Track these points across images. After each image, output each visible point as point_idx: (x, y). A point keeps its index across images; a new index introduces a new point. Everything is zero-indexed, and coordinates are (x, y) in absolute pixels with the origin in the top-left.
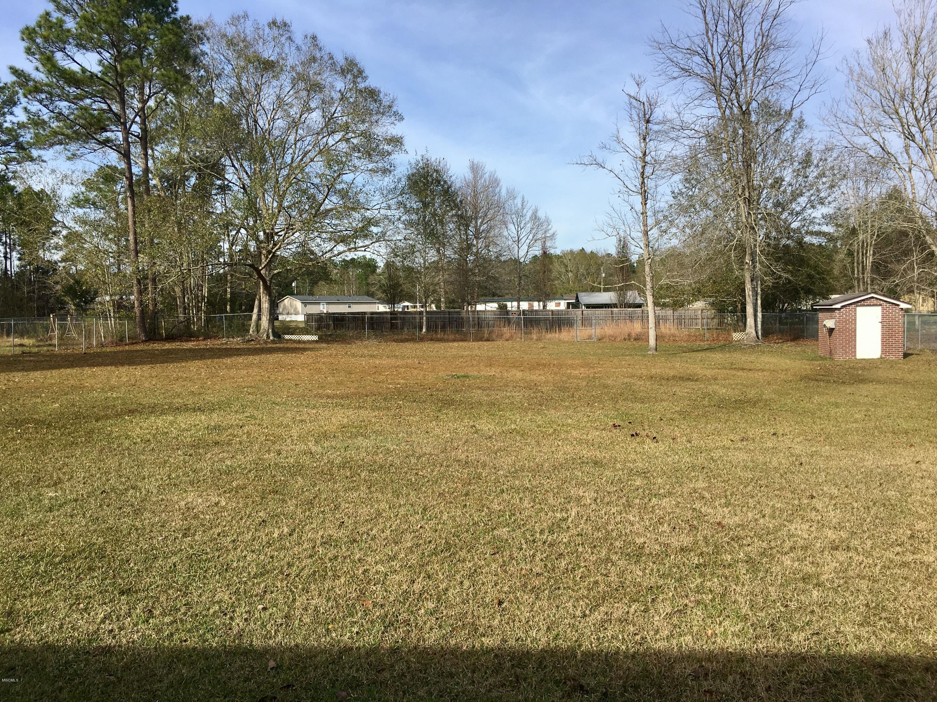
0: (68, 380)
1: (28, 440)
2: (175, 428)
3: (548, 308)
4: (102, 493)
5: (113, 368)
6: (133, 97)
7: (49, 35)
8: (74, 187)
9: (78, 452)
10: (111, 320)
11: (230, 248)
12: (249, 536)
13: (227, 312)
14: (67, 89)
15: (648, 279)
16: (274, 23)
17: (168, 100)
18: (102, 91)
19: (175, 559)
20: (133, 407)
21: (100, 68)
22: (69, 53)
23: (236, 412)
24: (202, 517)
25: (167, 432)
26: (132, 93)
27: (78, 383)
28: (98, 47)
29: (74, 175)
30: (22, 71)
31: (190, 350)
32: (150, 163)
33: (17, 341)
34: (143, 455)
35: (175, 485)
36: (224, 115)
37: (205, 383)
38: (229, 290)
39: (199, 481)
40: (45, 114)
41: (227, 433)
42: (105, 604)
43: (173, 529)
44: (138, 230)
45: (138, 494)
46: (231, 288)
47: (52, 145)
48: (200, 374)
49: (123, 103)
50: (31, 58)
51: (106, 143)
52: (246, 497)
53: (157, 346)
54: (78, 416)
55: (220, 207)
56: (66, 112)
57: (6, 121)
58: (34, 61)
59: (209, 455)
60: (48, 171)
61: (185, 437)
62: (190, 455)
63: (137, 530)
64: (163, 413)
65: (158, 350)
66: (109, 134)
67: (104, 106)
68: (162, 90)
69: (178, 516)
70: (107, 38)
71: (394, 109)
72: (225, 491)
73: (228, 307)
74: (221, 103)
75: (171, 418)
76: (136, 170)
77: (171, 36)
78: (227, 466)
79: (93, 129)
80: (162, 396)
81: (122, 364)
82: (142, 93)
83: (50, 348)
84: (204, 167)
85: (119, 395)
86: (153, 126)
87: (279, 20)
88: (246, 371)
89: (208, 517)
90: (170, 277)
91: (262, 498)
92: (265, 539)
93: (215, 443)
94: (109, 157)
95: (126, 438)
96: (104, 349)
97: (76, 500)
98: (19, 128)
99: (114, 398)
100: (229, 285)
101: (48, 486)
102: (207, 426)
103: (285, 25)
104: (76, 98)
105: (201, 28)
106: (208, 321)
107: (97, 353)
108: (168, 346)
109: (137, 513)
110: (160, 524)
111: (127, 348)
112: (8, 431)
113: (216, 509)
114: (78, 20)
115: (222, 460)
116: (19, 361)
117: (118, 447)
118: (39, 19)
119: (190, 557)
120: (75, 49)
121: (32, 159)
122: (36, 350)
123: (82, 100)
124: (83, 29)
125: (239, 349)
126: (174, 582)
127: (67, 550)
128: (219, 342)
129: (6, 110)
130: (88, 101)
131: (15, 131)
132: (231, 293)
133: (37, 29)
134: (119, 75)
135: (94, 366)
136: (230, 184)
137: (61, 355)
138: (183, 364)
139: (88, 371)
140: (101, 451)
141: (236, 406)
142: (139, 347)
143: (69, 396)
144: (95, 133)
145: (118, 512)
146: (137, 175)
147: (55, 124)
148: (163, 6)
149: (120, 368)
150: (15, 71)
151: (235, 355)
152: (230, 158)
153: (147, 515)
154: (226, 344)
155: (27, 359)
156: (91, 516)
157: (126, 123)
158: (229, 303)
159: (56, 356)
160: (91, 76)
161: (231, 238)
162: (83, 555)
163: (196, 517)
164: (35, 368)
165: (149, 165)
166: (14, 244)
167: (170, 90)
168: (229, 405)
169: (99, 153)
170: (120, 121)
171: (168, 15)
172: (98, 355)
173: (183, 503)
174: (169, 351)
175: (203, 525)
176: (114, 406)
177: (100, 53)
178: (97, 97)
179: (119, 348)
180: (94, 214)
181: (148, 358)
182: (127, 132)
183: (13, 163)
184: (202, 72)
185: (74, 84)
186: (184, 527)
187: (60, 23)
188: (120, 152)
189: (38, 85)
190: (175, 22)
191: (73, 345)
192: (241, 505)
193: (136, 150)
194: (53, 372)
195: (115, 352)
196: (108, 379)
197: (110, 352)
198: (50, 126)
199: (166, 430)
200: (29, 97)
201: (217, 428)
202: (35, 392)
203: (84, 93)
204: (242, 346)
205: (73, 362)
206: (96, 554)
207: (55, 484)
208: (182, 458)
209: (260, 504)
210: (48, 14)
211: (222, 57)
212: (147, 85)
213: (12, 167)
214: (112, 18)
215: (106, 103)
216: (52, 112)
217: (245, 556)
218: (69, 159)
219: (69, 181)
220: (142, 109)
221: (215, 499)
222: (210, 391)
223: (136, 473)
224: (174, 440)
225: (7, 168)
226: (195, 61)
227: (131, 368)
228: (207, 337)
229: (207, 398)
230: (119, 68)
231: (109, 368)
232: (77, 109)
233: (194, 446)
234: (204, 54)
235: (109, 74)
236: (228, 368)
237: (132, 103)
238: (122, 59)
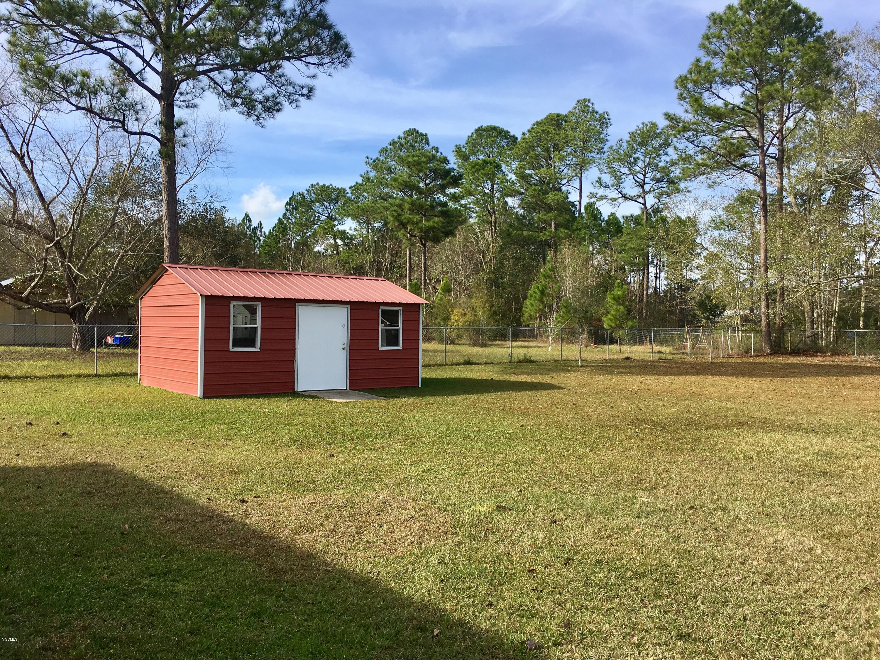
0: (691, 386)
1: (642, 440)
2: (782, 449)
4: (690, 508)
5: (734, 379)
6: (771, 121)
7: (698, 79)
8: (712, 211)
9: (680, 459)
10: (738, 333)
11: (866, 262)
12: (842, 606)
13: (859, 328)
14: (711, 123)
17: (807, 119)
18: (743, 121)
19: (747, 610)
20: (745, 419)
21: (743, 99)
22: (714, 91)
23: (855, 439)
24: (790, 563)
25: (773, 452)
26: (772, 117)
27: (699, 390)
28: (740, 80)
29: (713, 201)
30: (674, 115)
31: (815, 366)
32: (785, 181)
33: (657, 348)
34: (742, 473)
35: (767, 515)
36: (866, 122)
37: (825, 402)
38: (863, 305)
39: (796, 516)
40: (691, 150)
41: (839, 463)
42: (659, 644)
43: (753, 570)
44: (769, 247)
45: (726, 517)
46: (866, 302)
47: (696, 177)
48: (821, 392)
49: (762, 127)
50: (682, 102)
51: (743, 168)
52: (849, 549)
53: (781, 360)
54: (691, 422)
55: (856, 218)
56: (709, 145)
57: (661, 162)
58: (685, 104)
59: (813, 486)
60: (691, 199)
61: (790, 461)
62: (792, 483)
63: (714, 560)
64: (772, 430)
65: (781, 363)
66: (747, 159)
67: (745, 134)
68: (802, 109)
69: (762, 556)
70: (750, 70)
72: (824, 535)
73: (861, 323)
74: (865, 111)
75: (781, 436)
76: (770, 190)
77: (812, 54)
78: (832, 504)
79: (732, 157)
80: (775, 412)
81: (743, 375)
82: (781, 116)
83: (683, 356)
84: (841, 178)
85: (733, 406)
86: (791, 146)
88: (875, 393)
89: (796, 565)
90: (798, 291)
91: (870, 556)
92: (864, 616)
93: (824, 473)
94: (746, 181)
95: (729, 452)
96: (730, 360)
97: (664, 511)
98: (671, 166)
99: (727, 408)
100: (863, 299)
101: (644, 490)
102: (817, 451)
104: (719, 130)
105: (845, 39)
106: (838, 336)
107: (723, 363)
108: (792, 360)
109: (720, 539)
110: (740, 560)
111: (751, 360)
112: (628, 429)
113: (808, 557)
114: (725, 59)
115: (827, 495)
116: (655, 366)
117: (720, 460)
118: (691, 67)
119: (764, 613)
120: (720, 87)
121: (679, 191)
122: (670, 357)
123: (723, 131)
124: (728, 67)
125: (870, 367)
126: (740, 641)
127: (642, 564)
128: (848, 359)
129: (661, 152)
130: (730, 132)
131: (667, 168)
132: (865, 308)
133: (688, 76)
134: (760, 102)
135: (717, 375)
136: (871, 193)
137: (690, 363)
138: (805, 380)
139: (710, 379)
140: (701, 462)
141: (856, 432)
142: (762, 360)
143: (687, 402)
144: (734, 160)
145: (700, 534)
146: (771, 195)
147: (699, 158)
148: (807, 28)
149: (741, 379)
150: (668, 116)
151: (865, 374)
152: (871, 166)
153: (730, 544)
154: (856, 361)
155: (661, 364)
156: (673, 532)
157: (764, 146)
158: (862, 319)
159: (686, 363)
160: (733, 108)
161: (868, 250)
162: (654, 576)
163: (782, 561)
164: (666, 373)
165: (784, 184)
166: (663, 266)
167: (809, 107)
168: (847, 430)
169: (738, 178)
170: (757, 145)
171: (812, 34)
172: (722, 365)
173: (771, 540)
174: (792, 366)
175: (789, 574)
176: (726, 416)
177: (742, 86)
178: (739, 126)
179: (744, 360)
180: (728, 235)
181: (770, 371)
182: (764, 154)
183: (664, 196)
184: (846, 84)
185: (717, 118)
186: (768, 571)
187: (708, 67)
188: (756, 175)
189: (687, 124)
190: (819, 40)
191: (702, 354)
192: (840, 559)
193: (772, 171)
194: (681, 377)
195: (739, 363)
196: (727, 389)
197: (735, 363)
198: (695, 160)
199: (771, 449)
200: (678, 136)
201: (829, 455)
202: (659, 395)
203: (726, 125)
204: (874, 365)
205: (699, 370)
206: (666, 578)
207: (652, 489)
208: (781, 484)
209: (866, 563)
210: (698, 60)
211: (868, 64)
212: (786, 106)
213: (663, 200)
214: (755, 50)
215: (746, 130)
216: (697, 146)
217: (834, 633)
218: (710, 187)
219: (708, 206)
220: (781, 130)
221: (808, 543)
222: (828, 412)
223: (729, 492)
224: (778, 462)
225: (660, 201)
226: (838, 74)
227: (751, 379)
228: (834, 353)
229: (824, 418)
230: (759, 96)
231: (730, 378)
232: (719, 140)
233: (799, 472)
234: (847, 64)
235: (751, 104)
236: (853, 387)
237: (771, 127)
238: (763, 86)
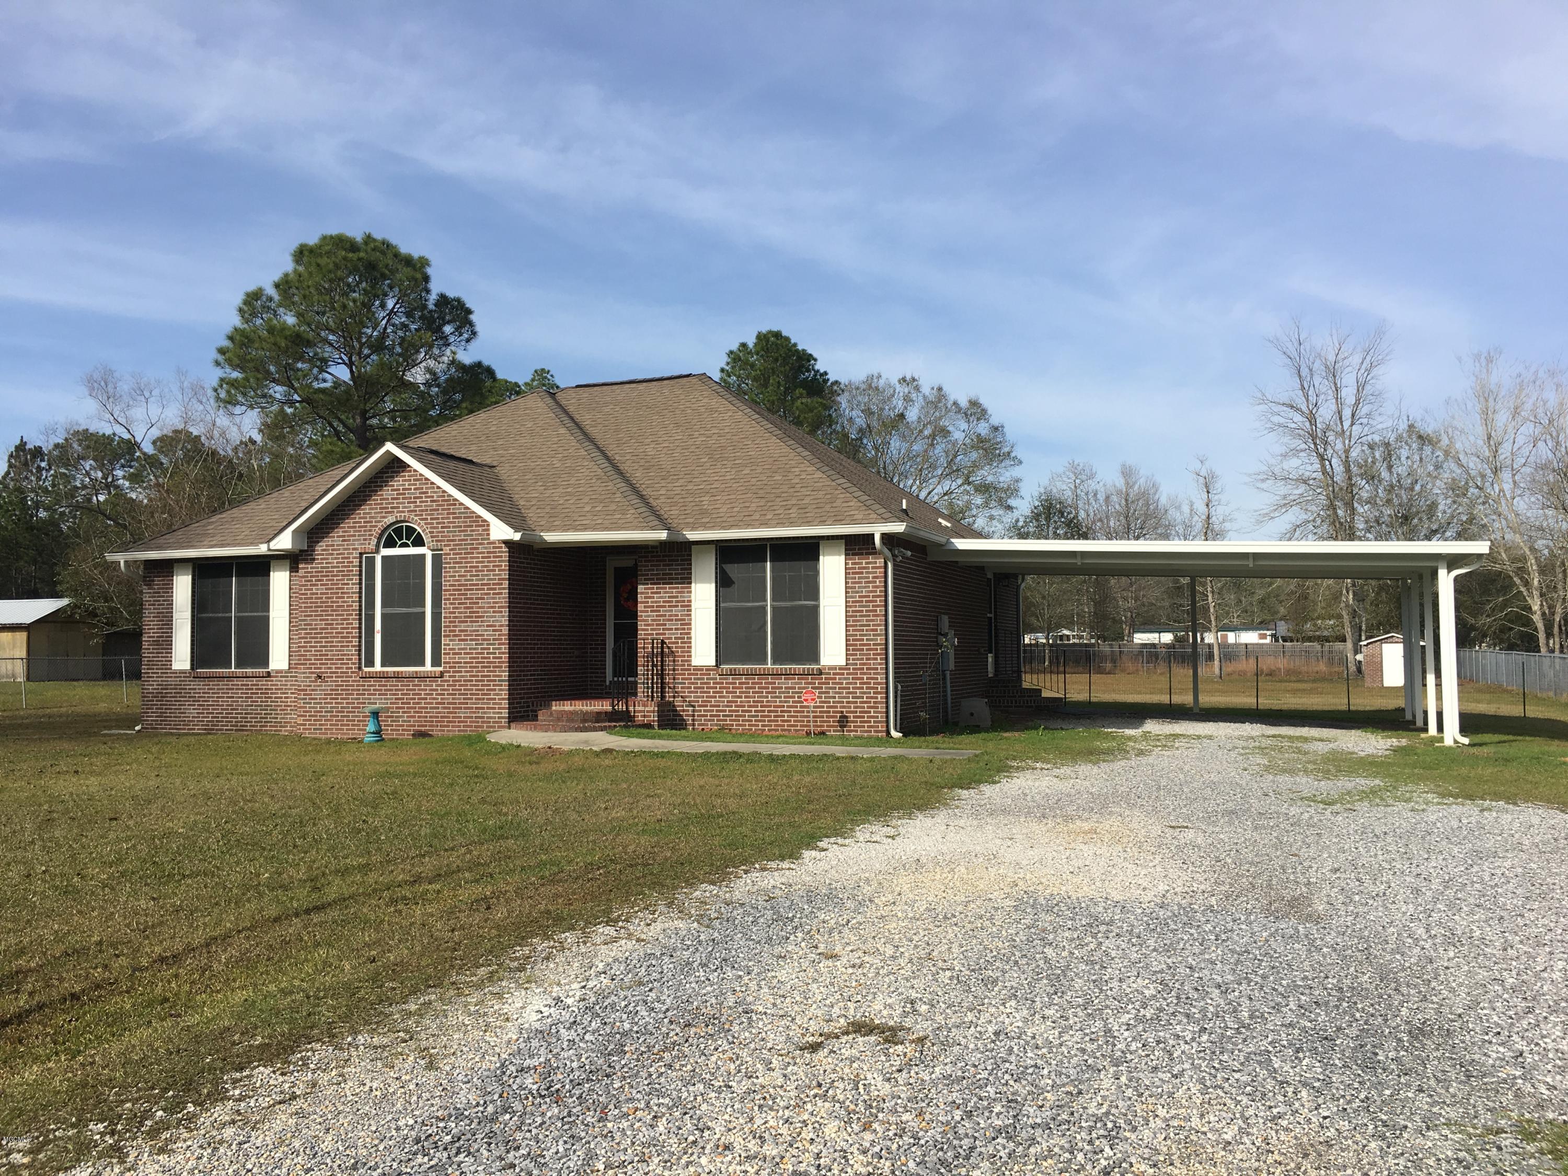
3: (1206, 641)
15: (1213, 619)
16: (904, 379)
71: (1013, 455)
87: (908, 378)
103: (914, 380)
